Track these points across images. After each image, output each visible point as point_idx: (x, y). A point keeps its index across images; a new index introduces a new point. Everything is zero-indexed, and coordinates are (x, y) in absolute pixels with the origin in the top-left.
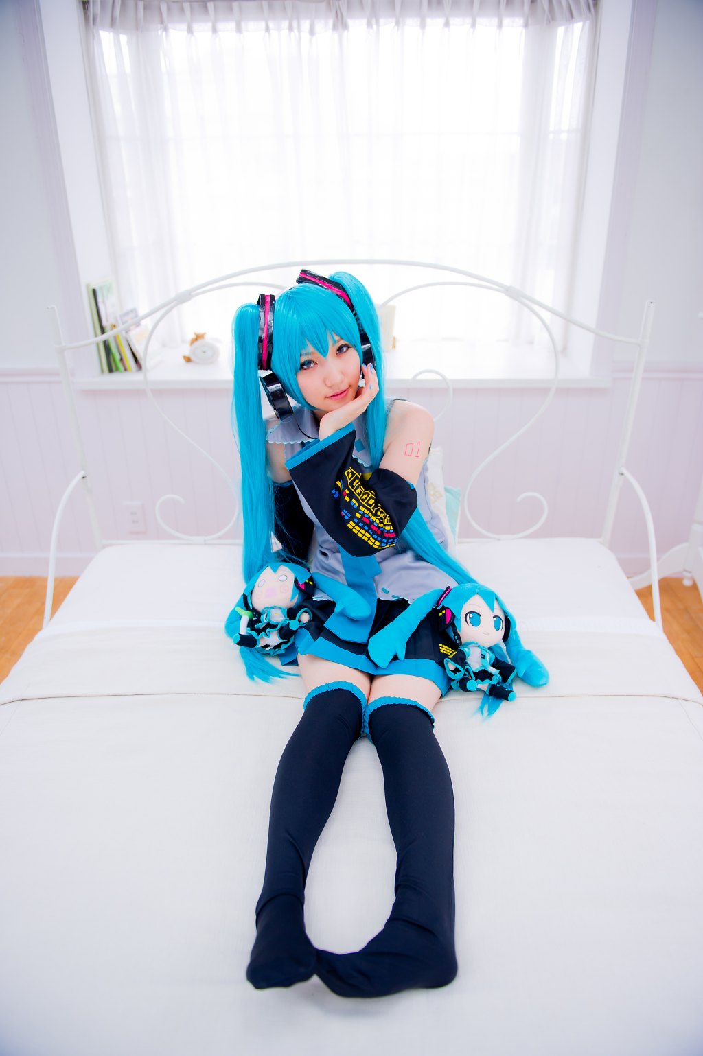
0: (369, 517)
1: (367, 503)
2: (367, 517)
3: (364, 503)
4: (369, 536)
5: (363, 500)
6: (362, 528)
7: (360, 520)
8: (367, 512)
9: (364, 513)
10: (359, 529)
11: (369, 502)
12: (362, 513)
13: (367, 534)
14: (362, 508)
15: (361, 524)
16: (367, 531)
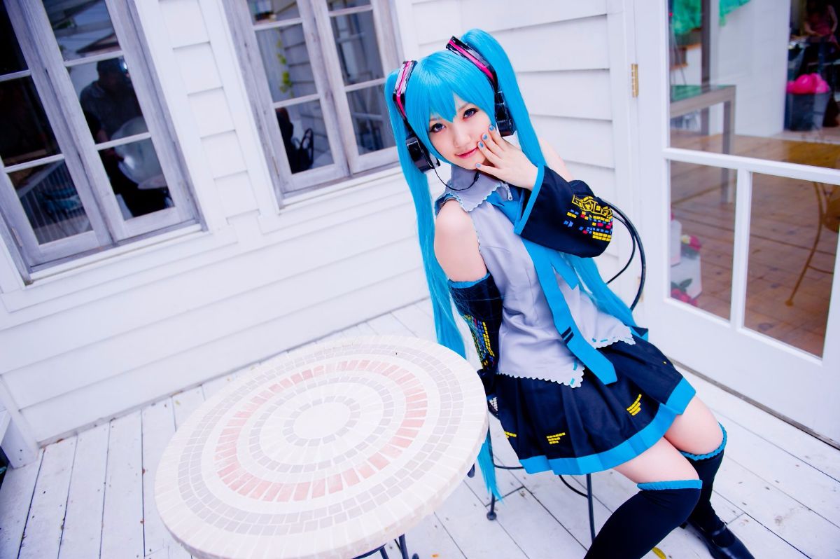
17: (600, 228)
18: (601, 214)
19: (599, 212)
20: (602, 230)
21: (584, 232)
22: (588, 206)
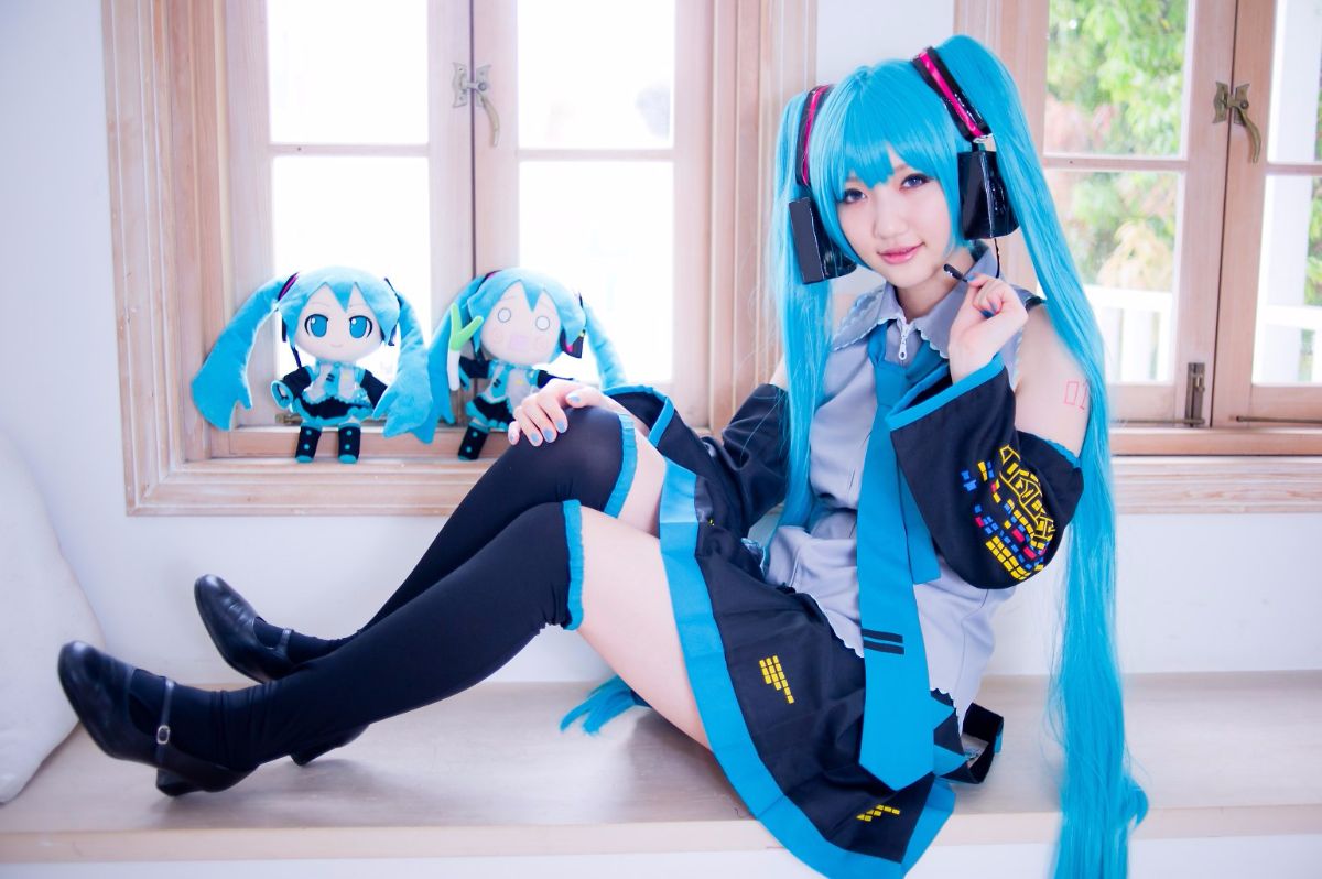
0: (1026, 532)
1: (1029, 506)
2: (1022, 529)
3: (1023, 505)
4: (1016, 564)
5: (1024, 500)
6: (1007, 546)
7: (1008, 533)
8: (1024, 521)
9: (1018, 523)
10: (1001, 546)
11: (1034, 505)
12: (1014, 520)
13: (1013, 560)
14: (1017, 514)
15: (1007, 540)
16: (1014, 554)
17: (1014, 540)
18: (1035, 519)
19: (1035, 513)
20: (1015, 548)
21: (978, 519)
22: (1019, 484)
